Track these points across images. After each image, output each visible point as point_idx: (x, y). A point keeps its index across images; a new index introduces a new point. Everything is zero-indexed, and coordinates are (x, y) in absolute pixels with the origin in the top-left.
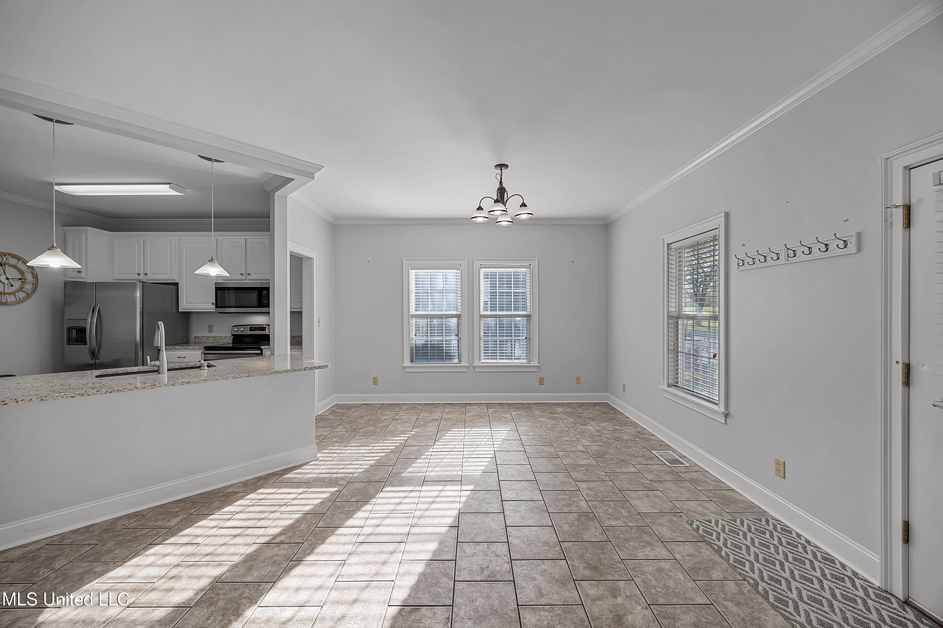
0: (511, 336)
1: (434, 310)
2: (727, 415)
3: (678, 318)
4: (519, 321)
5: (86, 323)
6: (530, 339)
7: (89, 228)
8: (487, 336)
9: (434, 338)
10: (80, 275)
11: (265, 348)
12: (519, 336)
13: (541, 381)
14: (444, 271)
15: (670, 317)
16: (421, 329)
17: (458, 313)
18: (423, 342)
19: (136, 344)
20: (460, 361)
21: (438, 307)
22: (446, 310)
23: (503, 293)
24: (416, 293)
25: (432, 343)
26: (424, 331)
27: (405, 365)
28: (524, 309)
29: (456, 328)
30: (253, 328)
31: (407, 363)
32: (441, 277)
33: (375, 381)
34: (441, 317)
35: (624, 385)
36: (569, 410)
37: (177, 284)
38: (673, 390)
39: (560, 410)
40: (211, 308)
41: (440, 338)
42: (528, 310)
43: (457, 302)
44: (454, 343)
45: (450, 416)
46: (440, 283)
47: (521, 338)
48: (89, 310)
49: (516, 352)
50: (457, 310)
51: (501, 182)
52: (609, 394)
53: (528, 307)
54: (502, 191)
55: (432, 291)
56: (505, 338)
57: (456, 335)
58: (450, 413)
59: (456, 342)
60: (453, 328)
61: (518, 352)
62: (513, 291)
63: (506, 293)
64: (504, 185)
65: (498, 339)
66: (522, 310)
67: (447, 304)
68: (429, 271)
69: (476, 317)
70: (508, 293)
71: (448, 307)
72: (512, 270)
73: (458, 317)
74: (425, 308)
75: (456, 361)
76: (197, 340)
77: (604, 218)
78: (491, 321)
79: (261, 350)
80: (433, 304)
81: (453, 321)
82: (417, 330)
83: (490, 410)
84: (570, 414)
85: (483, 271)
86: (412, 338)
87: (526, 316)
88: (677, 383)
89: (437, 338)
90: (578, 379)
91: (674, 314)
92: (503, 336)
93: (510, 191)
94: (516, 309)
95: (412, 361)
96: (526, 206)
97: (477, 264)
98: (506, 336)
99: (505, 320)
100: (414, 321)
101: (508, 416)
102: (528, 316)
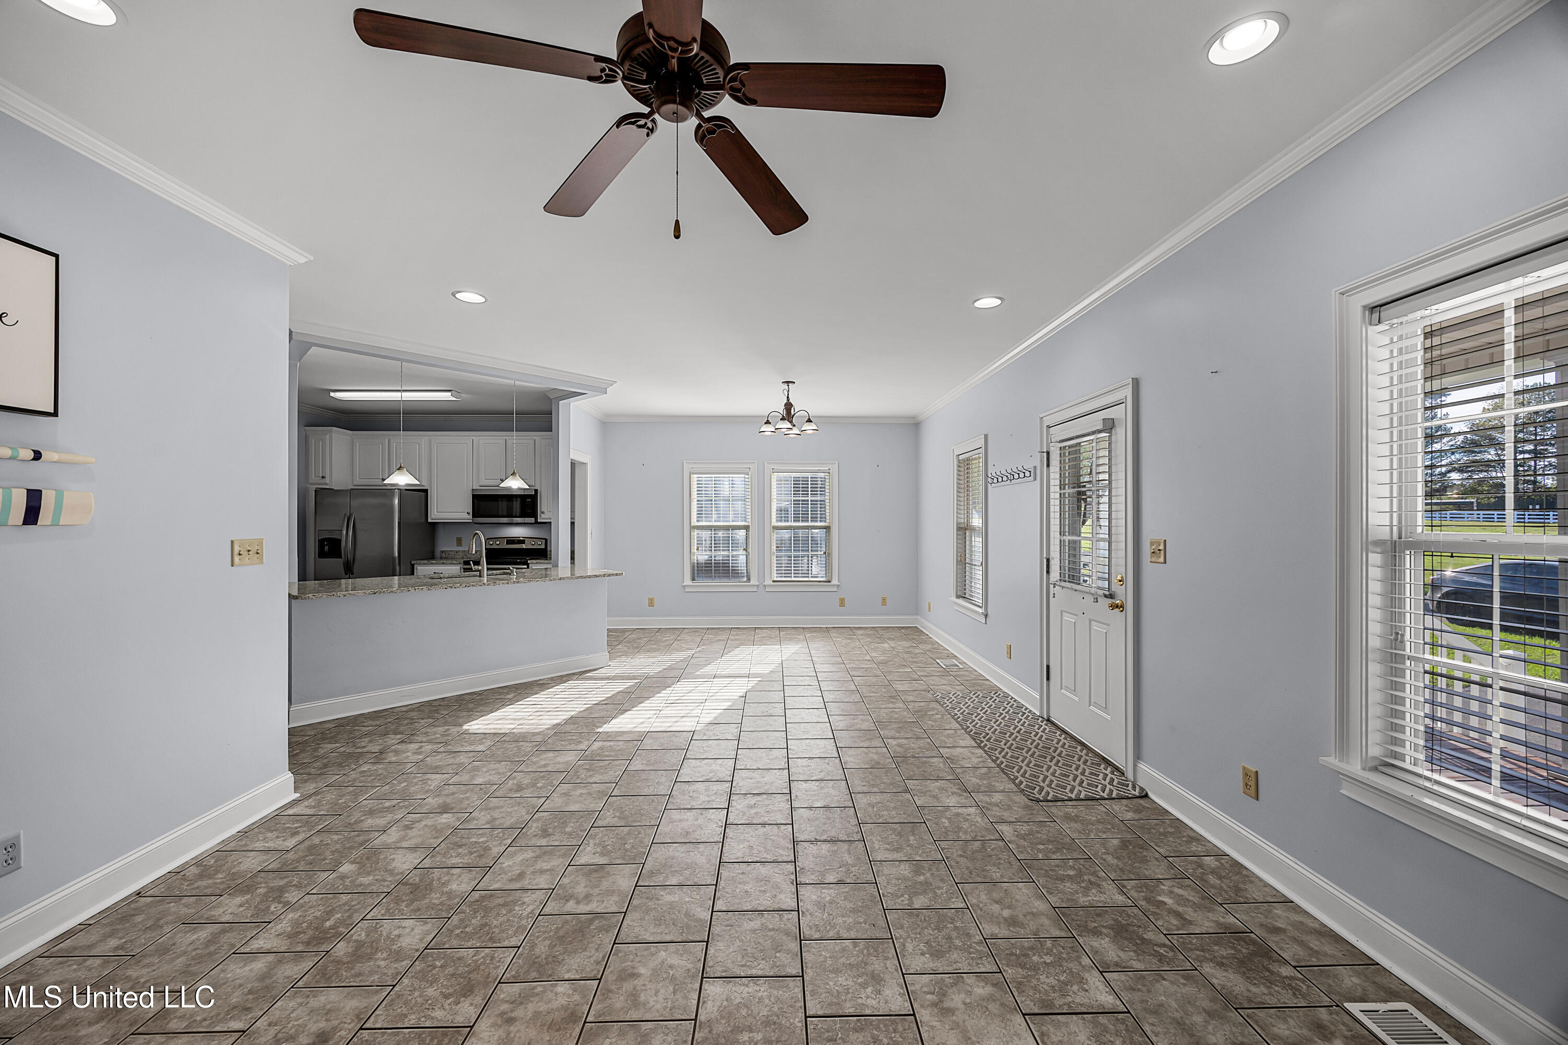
0: (808, 551)
1: (719, 521)
2: (986, 616)
3: (966, 529)
4: (817, 533)
5: (341, 534)
6: (829, 553)
7: (334, 428)
8: (780, 550)
9: (719, 553)
10: (323, 481)
11: (532, 563)
12: (817, 551)
13: (842, 602)
14: (731, 476)
15: (959, 529)
16: (704, 542)
17: (746, 524)
18: (706, 557)
19: (394, 558)
20: (749, 580)
21: (723, 517)
22: (733, 521)
23: (799, 500)
24: (698, 501)
25: (717, 558)
26: (708, 545)
27: (685, 583)
28: (823, 519)
29: (744, 541)
30: (511, 541)
31: (688, 582)
32: (727, 483)
33: (651, 602)
34: (727, 528)
35: (929, 604)
36: (870, 632)
37: (426, 491)
38: (961, 601)
39: (860, 632)
40: (467, 518)
41: (726, 553)
42: (828, 521)
43: (745, 511)
44: (742, 559)
45: (737, 637)
46: (725, 490)
47: (819, 553)
48: (344, 520)
49: (814, 569)
50: (745, 521)
51: (788, 397)
52: (919, 617)
53: (828, 518)
54: (788, 406)
55: (716, 498)
56: (801, 553)
57: (744, 549)
58: (737, 635)
59: (745, 557)
60: (740, 542)
61: (815, 570)
62: (810, 498)
63: (802, 501)
64: (791, 401)
65: (793, 554)
66: (821, 521)
67: (734, 514)
68: (713, 476)
69: (768, 529)
70: (804, 501)
71: (735, 517)
72: (809, 475)
73: (747, 528)
74: (709, 517)
75: (745, 579)
76: (443, 555)
77: (913, 418)
78: (786, 534)
79: (528, 565)
80: (718, 514)
81: (740, 534)
82: (700, 543)
83: (782, 633)
84: (868, 636)
85: (775, 476)
86: (694, 553)
87: (825, 528)
88: (965, 594)
89: (723, 553)
90: (884, 600)
91: (962, 526)
92: (799, 550)
93: (797, 406)
94: (814, 519)
95: (693, 579)
96: (811, 422)
97: (768, 468)
98: (802, 551)
99: (801, 533)
100: (695, 533)
101: (802, 637)
102: (828, 528)
